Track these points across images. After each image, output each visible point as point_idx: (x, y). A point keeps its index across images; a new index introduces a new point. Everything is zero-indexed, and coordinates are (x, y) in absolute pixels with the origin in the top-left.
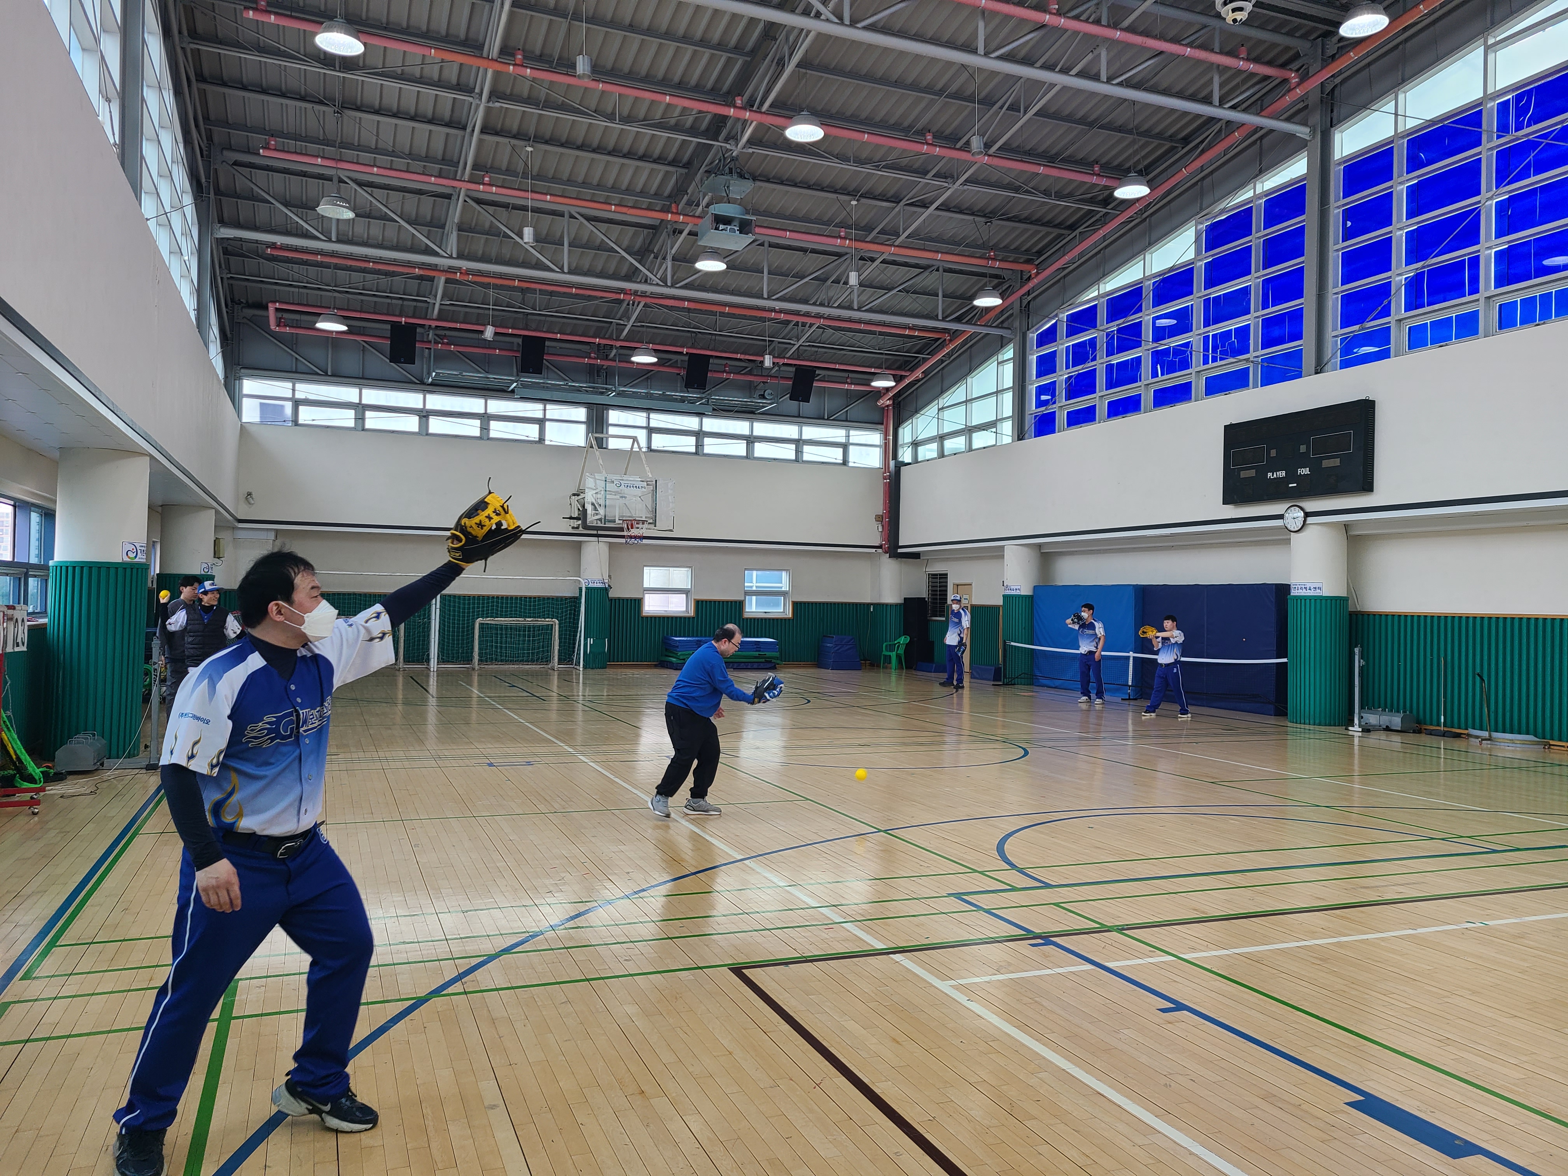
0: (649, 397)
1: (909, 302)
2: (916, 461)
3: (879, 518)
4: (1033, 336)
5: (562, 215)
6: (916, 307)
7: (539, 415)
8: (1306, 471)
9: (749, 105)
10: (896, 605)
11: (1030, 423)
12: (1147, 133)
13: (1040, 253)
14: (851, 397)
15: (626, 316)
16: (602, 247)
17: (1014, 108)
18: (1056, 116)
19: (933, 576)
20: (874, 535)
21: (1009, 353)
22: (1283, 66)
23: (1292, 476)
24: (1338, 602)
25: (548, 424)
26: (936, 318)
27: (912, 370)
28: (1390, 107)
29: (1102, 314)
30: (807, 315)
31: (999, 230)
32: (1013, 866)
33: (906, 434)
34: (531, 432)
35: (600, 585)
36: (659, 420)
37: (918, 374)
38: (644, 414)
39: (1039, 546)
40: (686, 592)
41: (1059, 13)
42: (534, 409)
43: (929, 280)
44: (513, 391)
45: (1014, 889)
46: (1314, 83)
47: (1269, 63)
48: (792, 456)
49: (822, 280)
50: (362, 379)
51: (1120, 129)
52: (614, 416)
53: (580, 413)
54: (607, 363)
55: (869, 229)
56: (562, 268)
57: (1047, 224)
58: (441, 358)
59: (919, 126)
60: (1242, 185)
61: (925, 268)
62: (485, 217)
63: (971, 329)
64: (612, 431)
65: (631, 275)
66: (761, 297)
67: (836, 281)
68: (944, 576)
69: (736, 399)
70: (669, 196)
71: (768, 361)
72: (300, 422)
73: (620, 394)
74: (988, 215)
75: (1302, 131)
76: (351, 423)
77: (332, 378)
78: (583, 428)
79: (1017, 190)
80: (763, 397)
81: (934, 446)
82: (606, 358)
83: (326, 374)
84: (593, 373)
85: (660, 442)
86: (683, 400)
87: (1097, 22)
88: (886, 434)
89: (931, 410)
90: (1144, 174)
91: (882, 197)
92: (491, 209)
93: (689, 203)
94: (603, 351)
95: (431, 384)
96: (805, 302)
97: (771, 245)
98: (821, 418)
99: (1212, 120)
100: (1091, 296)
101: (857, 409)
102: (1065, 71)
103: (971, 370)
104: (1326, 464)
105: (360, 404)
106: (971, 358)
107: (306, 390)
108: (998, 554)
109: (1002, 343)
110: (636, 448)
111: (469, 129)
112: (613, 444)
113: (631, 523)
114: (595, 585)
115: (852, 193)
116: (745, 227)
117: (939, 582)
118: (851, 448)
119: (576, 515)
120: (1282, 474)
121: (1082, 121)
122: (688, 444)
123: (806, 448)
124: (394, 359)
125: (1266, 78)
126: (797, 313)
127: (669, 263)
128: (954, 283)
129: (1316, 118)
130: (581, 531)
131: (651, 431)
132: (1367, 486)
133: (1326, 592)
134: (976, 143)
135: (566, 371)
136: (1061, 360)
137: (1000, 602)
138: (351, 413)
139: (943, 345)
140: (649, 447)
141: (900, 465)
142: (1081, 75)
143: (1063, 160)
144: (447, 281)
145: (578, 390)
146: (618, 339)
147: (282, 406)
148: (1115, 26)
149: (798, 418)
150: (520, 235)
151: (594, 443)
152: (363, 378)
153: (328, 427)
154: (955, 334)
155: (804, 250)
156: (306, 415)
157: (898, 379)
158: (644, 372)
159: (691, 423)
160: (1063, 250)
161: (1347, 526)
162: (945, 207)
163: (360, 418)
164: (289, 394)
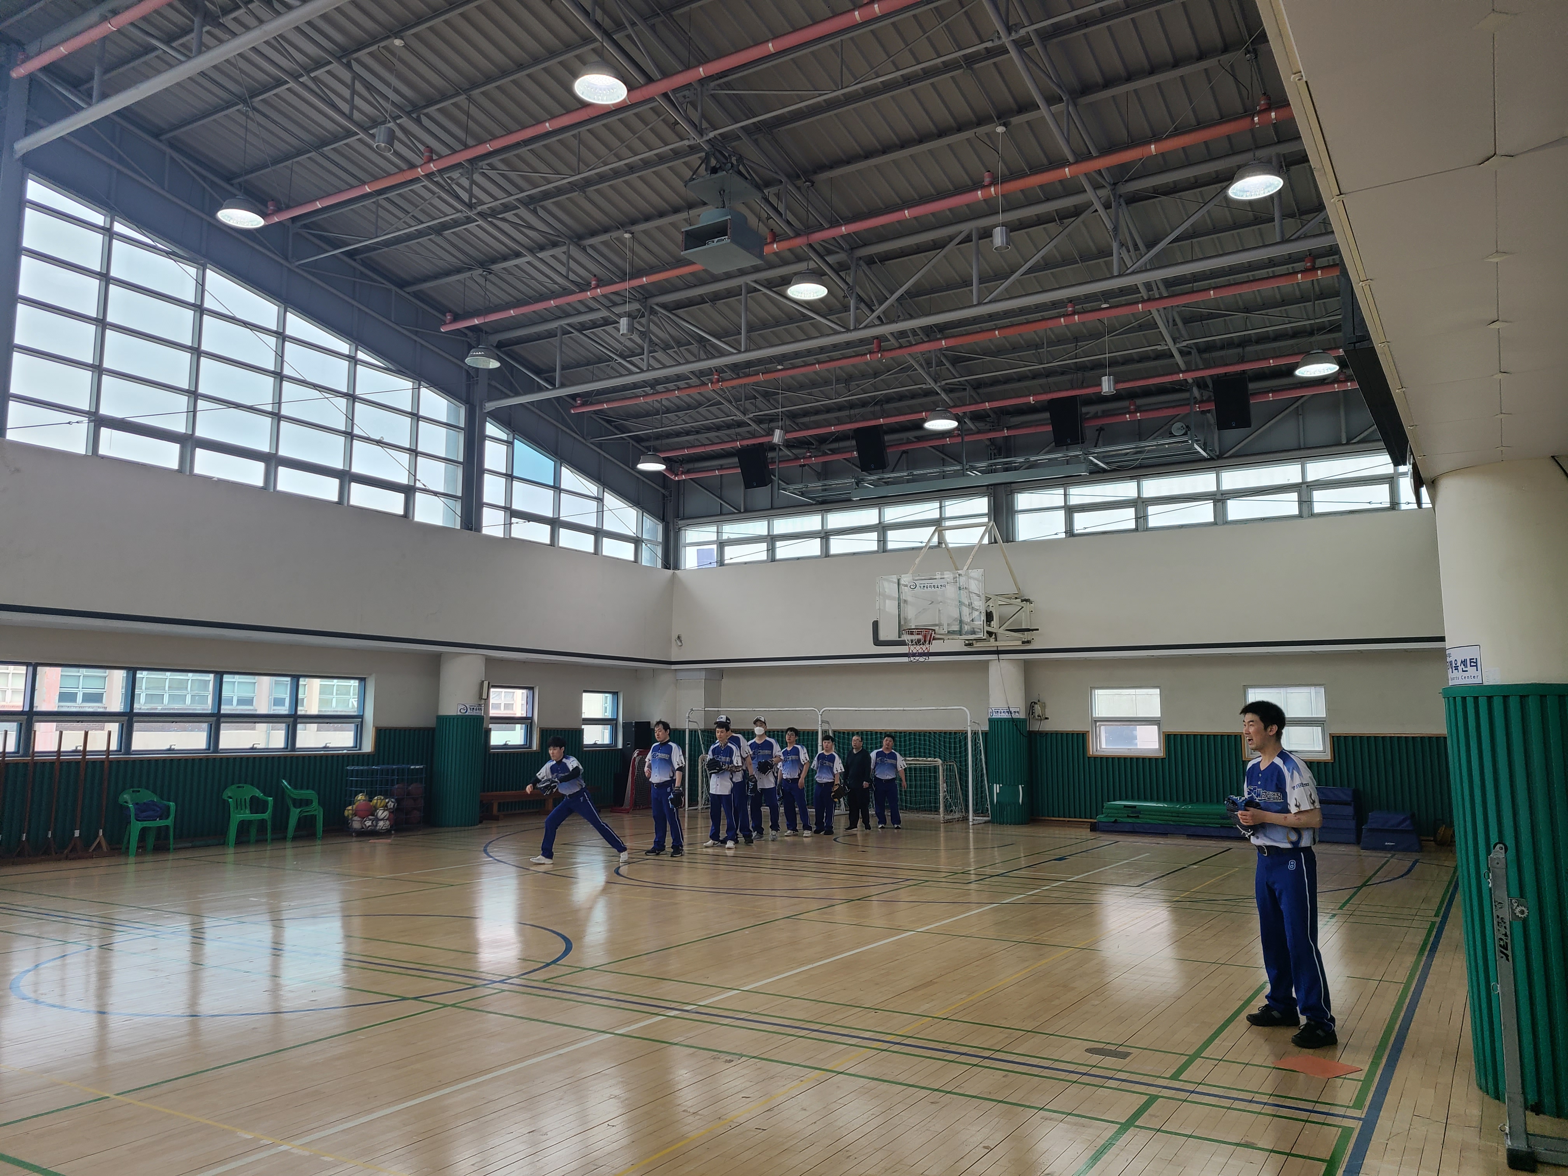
7: (936, 515)
25: (946, 524)
34: (931, 536)
35: (1005, 716)
36: (1078, 494)
38: (1062, 491)
40: (1155, 722)
52: (1023, 500)
53: (981, 505)
72: (726, 562)
76: (763, 556)
77: (744, 514)
80: (1170, 434)
83: (740, 512)
105: (768, 535)
107: (733, 530)
114: (999, 716)
122: (1125, 519)
123: (1315, 495)
131: (1070, 510)
138: (764, 546)
140: (1070, 532)
147: (713, 549)
149: (1295, 451)
151: (999, 537)
152: (772, 508)
153: (746, 563)
156: (732, 554)
159: (1126, 489)
163: (772, 550)
164: (714, 537)
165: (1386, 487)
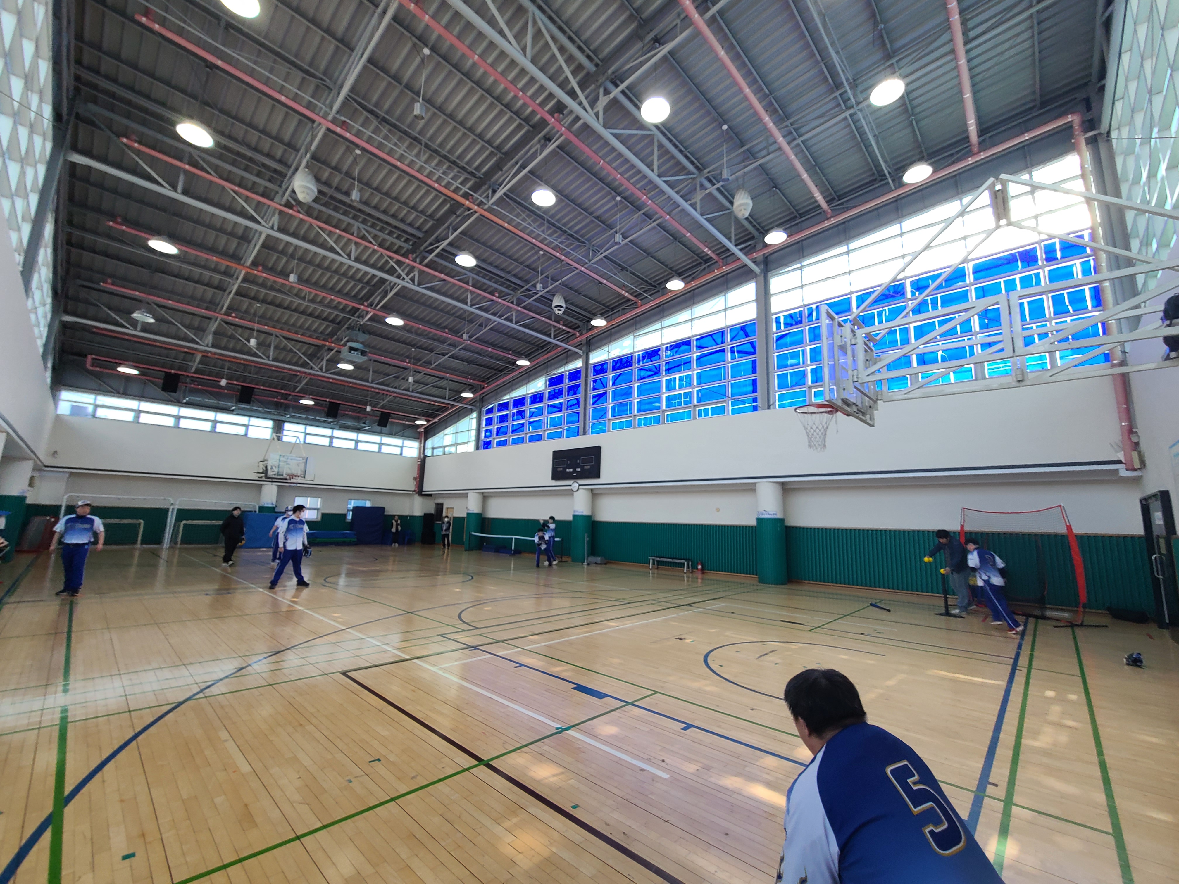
0: (307, 419)
1: (434, 391)
2: (433, 455)
3: (415, 479)
4: (484, 410)
5: (271, 335)
6: (436, 393)
7: (247, 423)
8: (579, 470)
9: (371, 305)
10: (420, 517)
11: (481, 443)
12: (529, 342)
13: (488, 379)
14: (406, 427)
15: (299, 381)
16: (291, 350)
17: (481, 325)
18: (496, 331)
19: (437, 504)
20: (411, 485)
21: (474, 415)
22: (574, 329)
23: (575, 471)
24: (589, 517)
25: (250, 427)
26: (445, 399)
27: (434, 418)
28: (607, 349)
29: (511, 405)
30: (388, 391)
31: (472, 368)
32: (464, 622)
33: (429, 443)
34: (241, 431)
35: (271, 505)
36: (311, 429)
37: (436, 420)
38: (303, 426)
39: (483, 493)
40: (318, 509)
41: (499, 297)
42: (244, 420)
43: (443, 383)
44: (233, 411)
45: (464, 631)
46: (584, 337)
47: (570, 327)
48: (377, 450)
49: (397, 377)
50: (142, 397)
51: (519, 339)
52: (287, 426)
53: (270, 423)
54: (286, 402)
55: (419, 360)
56: (268, 357)
57: (492, 368)
58: (193, 392)
59: (443, 325)
60: (561, 366)
61: (442, 378)
62: (230, 330)
63: (460, 405)
64: (285, 433)
65: (305, 365)
66: (367, 381)
67: (403, 379)
68: (442, 504)
69: (351, 423)
70: (328, 334)
71: (369, 409)
72: (97, 416)
73: (292, 417)
74: (469, 361)
75: (580, 352)
76: (130, 419)
77: (121, 395)
78: (270, 431)
79: (480, 355)
80: (364, 423)
81: (441, 450)
82: (286, 399)
83: (118, 393)
84: (277, 406)
85: (310, 439)
86: (324, 422)
87: (512, 303)
88: (421, 443)
89: (441, 434)
90: (527, 357)
91: (426, 349)
92: (233, 327)
93: (337, 339)
94: (285, 397)
95: (185, 403)
96: (388, 386)
97: (375, 361)
98: (391, 434)
99: (550, 343)
100: (506, 398)
101: (408, 432)
102: (500, 317)
103: (458, 420)
104: (586, 467)
105: (138, 409)
106: (459, 416)
107: (103, 400)
108: (465, 496)
109: (472, 411)
110: (298, 442)
111: (228, 291)
112: (285, 439)
113: (292, 476)
115: (413, 346)
116: (363, 353)
117: (439, 507)
118: (404, 449)
119: (261, 471)
120: (571, 470)
121: (506, 334)
122: (326, 442)
123: (383, 447)
124: (165, 389)
125: (569, 332)
126: (384, 390)
127: (324, 362)
128: (454, 385)
129: (584, 348)
130: (264, 479)
131: (306, 434)
132: (598, 476)
133: (585, 514)
134: (465, 336)
135: (264, 404)
136: (495, 420)
137: (465, 515)
138: (131, 414)
139: (447, 409)
140: (305, 442)
141: (425, 457)
142: (506, 319)
143: (499, 347)
144: (203, 356)
145: (269, 413)
146: (293, 392)
147: (86, 408)
148: (518, 305)
149: (380, 433)
150: (249, 342)
151: (276, 438)
153: (115, 419)
154: (453, 406)
155: (390, 365)
156: (101, 412)
157: (428, 421)
158: (307, 408)
159: (328, 432)
160: (497, 379)
161: (592, 490)
162: (452, 357)
163: (137, 417)
164: (92, 401)
165: (399, 449)
